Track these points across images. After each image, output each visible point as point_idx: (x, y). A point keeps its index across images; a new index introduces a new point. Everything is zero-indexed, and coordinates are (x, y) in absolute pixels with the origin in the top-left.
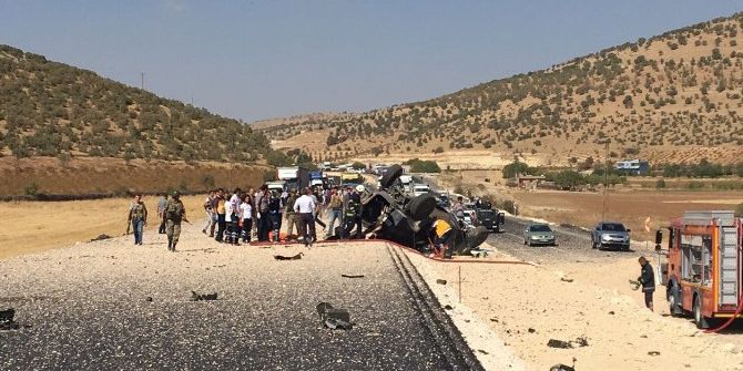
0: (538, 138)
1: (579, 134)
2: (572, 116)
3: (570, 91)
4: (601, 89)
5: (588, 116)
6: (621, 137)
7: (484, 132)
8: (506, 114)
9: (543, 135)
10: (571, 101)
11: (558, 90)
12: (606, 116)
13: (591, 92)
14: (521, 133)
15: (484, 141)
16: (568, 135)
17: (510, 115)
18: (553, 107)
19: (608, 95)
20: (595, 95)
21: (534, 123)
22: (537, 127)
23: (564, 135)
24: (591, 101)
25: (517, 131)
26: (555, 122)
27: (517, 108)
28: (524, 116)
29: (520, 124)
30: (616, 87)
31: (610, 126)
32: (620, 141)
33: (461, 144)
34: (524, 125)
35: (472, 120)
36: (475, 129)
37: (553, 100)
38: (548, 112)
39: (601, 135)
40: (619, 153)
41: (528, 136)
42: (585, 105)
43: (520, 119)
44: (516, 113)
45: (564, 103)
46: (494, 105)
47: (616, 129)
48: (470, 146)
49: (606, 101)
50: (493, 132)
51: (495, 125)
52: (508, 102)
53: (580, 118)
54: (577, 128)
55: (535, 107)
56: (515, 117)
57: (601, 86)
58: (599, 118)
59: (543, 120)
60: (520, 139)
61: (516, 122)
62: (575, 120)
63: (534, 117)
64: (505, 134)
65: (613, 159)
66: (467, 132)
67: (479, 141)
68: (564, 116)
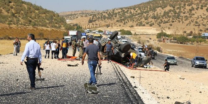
0: (171, 23)
1: (187, 22)
2: (185, 15)
3: (185, 5)
4: (198, 4)
5: (191, 15)
6: (205, 24)
7: (150, 20)
8: (159, 13)
9: (173, 22)
10: (185, 8)
11: (180, 4)
12: (199, 15)
13: (193, 5)
14: (165, 21)
15: (150, 23)
16: (183, 22)
17: (160, 13)
18: (178, 11)
19: (200, 7)
20: (195, 6)
21: (170, 17)
22: (171, 19)
23: (181, 22)
24: (193, 9)
25: (163, 20)
26: (178, 17)
27: (163, 11)
28: (166, 14)
29: (164, 17)
30: (204, 3)
31: (200, 19)
32: (204, 25)
33: (141, 24)
34: (166, 18)
35: (145, 15)
36: (146, 19)
37: (178, 8)
38: (175, 13)
39: (196, 22)
40: (203, 30)
41: (167, 22)
42: (191, 10)
43: (164, 15)
44: (163, 13)
45: (182, 9)
46: (154, 10)
47: (202, 20)
48: (144, 25)
49: (199, 9)
50: (153, 20)
51: (154, 17)
52: (160, 8)
53: (188, 16)
54: (187, 19)
55: (170, 11)
56: (162, 14)
57: (197, 3)
58: (196, 16)
59: (173, 16)
60: (164, 23)
61: (162, 17)
62: (186, 16)
63: (170, 14)
64: (158, 21)
65: (200, 32)
66: (143, 20)
67: (148, 23)
68: (182, 15)
